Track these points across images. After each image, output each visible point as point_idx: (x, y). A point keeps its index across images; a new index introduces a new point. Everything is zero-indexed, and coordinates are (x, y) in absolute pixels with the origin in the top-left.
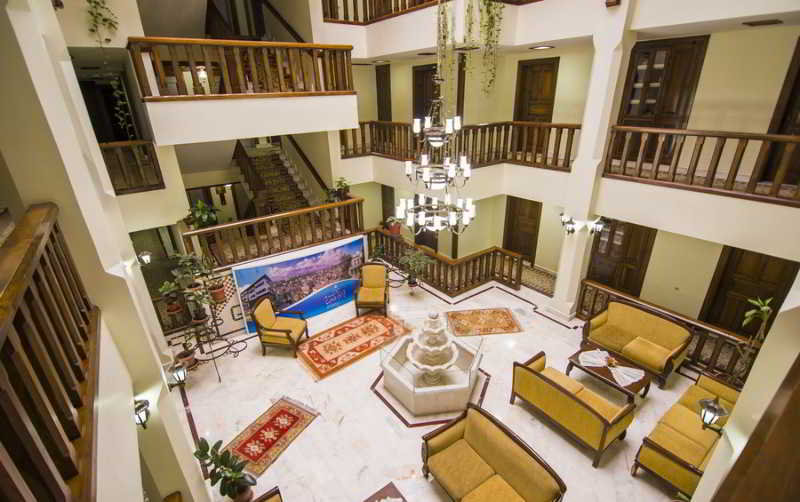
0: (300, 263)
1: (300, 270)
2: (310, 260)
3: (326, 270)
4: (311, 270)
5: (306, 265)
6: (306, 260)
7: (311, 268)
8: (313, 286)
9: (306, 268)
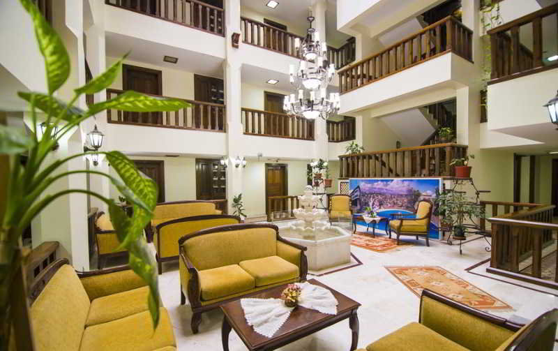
0: (376, 183)
1: (375, 188)
2: (382, 184)
3: (393, 195)
4: (382, 191)
5: (380, 187)
6: (379, 182)
7: (382, 189)
8: (382, 204)
9: (379, 189)
